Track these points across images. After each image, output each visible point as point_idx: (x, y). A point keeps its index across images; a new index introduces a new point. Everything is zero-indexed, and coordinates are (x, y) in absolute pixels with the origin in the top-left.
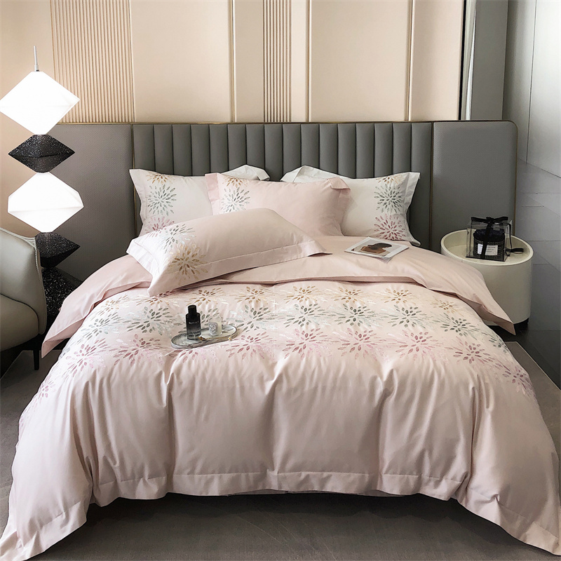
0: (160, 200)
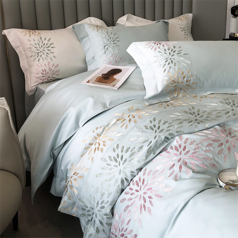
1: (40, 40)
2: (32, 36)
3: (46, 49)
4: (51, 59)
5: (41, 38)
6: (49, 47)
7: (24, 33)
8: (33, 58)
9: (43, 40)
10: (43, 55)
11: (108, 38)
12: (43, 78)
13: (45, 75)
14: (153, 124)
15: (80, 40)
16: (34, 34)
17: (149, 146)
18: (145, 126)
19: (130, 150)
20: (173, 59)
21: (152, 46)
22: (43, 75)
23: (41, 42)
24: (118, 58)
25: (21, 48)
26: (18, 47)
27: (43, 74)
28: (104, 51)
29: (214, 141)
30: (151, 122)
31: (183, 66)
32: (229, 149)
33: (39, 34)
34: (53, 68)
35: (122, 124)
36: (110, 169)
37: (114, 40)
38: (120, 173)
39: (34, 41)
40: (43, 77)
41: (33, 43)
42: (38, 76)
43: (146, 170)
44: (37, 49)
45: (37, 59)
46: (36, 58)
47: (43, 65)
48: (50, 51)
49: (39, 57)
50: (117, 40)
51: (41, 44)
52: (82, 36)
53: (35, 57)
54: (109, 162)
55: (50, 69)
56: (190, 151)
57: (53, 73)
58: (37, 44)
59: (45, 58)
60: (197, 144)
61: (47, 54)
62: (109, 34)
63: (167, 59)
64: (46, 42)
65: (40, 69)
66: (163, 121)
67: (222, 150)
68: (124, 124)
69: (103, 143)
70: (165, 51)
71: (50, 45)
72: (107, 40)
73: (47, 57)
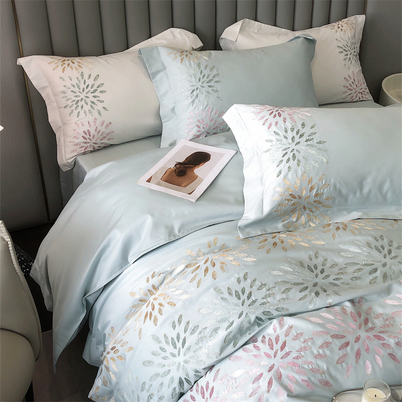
0: (83, 96)
1: (80, 78)
2: (68, 69)
3: (90, 95)
4: (99, 113)
5: (82, 75)
6: (95, 91)
7: (54, 65)
8: (68, 110)
9: (86, 77)
10: (85, 105)
11: (199, 76)
12: (86, 145)
13: (88, 140)
14: (242, 286)
15: (151, 76)
16: (71, 67)
17: (228, 331)
18: (229, 289)
19: (198, 332)
20: (297, 150)
21: (265, 119)
22: (85, 141)
23: (82, 81)
24: (216, 113)
25: (49, 90)
26: (44, 88)
27: (86, 139)
28: (190, 100)
29: (335, 336)
30: (239, 281)
31: (312, 167)
32: (358, 354)
33: (79, 66)
34: (103, 129)
35: (193, 275)
36: (164, 358)
37: (211, 80)
38: (178, 368)
39: (71, 80)
40: (85, 143)
41: (68, 83)
42: (77, 141)
43: (218, 371)
44: (76, 94)
45: (76, 112)
46: (74, 111)
47: (86, 123)
48: (97, 99)
49: (79, 109)
50: (216, 79)
51: (82, 86)
52: (154, 70)
53: (72, 108)
54: (164, 345)
55: (98, 131)
56: (291, 354)
57: (103, 136)
58: (76, 86)
59: (89, 110)
60: (305, 341)
61: (92, 104)
62: (202, 68)
63: (287, 151)
64: (90, 82)
65: (81, 130)
66: (258, 283)
67: (345, 355)
68: (196, 276)
69: (159, 306)
70: (285, 133)
71: (98, 87)
72: (197, 80)
73: (92, 110)
